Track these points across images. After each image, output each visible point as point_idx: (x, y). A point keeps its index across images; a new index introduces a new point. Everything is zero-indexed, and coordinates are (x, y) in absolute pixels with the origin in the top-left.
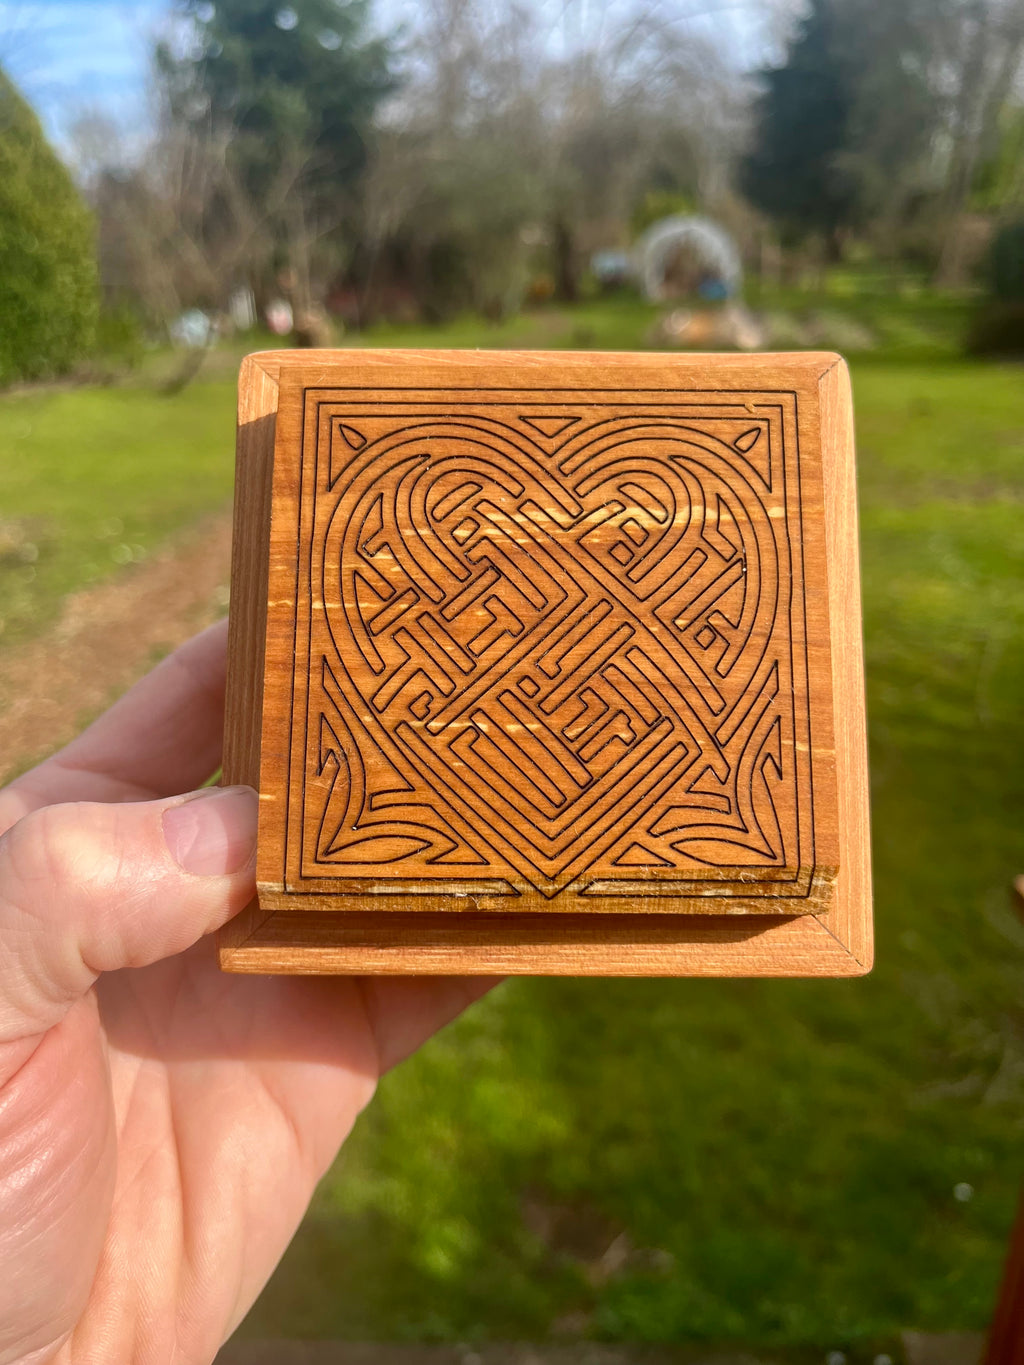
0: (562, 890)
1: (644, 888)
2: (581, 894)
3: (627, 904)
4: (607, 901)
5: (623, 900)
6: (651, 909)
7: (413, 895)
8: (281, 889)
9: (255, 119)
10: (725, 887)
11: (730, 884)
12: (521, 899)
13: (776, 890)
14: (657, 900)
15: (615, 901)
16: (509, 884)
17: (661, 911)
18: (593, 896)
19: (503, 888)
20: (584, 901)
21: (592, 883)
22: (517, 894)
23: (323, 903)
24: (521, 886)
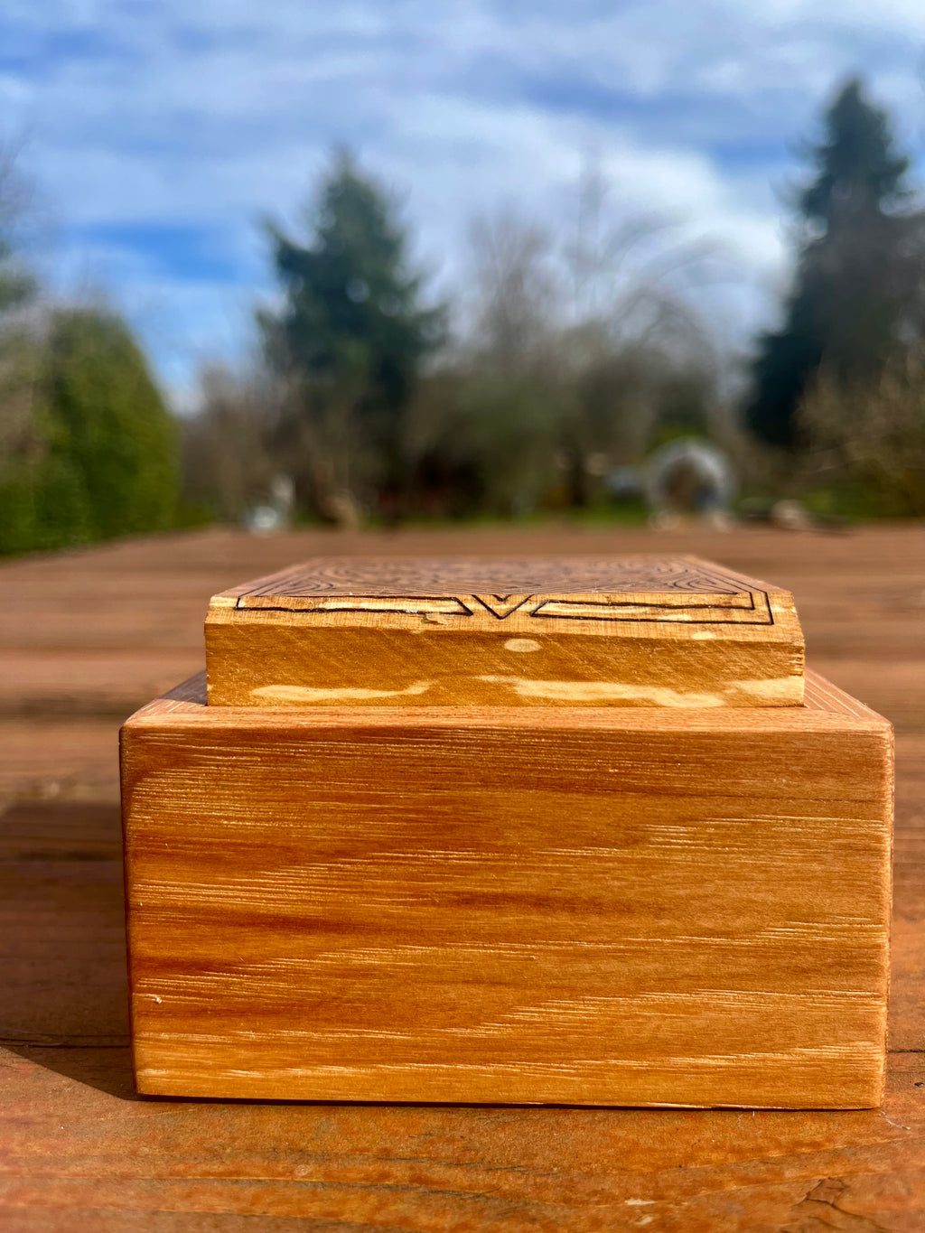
0: (515, 609)
1: (599, 611)
2: (534, 614)
3: (583, 625)
4: (562, 621)
5: (578, 621)
6: (609, 630)
7: (363, 610)
8: (235, 605)
9: (322, 362)
10: (683, 613)
11: (685, 610)
12: (472, 617)
13: (737, 615)
14: (613, 622)
15: (571, 621)
16: (460, 603)
17: (620, 635)
18: (547, 616)
19: (455, 607)
20: (538, 620)
21: (543, 604)
22: (468, 613)
23: (272, 616)
24: (472, 606)
